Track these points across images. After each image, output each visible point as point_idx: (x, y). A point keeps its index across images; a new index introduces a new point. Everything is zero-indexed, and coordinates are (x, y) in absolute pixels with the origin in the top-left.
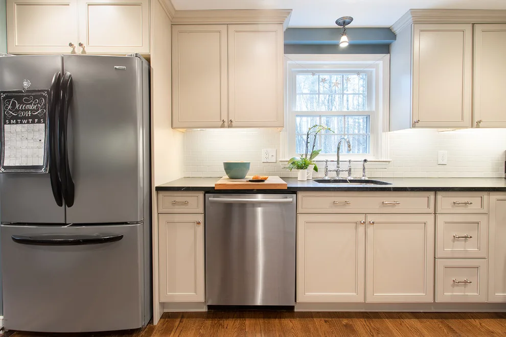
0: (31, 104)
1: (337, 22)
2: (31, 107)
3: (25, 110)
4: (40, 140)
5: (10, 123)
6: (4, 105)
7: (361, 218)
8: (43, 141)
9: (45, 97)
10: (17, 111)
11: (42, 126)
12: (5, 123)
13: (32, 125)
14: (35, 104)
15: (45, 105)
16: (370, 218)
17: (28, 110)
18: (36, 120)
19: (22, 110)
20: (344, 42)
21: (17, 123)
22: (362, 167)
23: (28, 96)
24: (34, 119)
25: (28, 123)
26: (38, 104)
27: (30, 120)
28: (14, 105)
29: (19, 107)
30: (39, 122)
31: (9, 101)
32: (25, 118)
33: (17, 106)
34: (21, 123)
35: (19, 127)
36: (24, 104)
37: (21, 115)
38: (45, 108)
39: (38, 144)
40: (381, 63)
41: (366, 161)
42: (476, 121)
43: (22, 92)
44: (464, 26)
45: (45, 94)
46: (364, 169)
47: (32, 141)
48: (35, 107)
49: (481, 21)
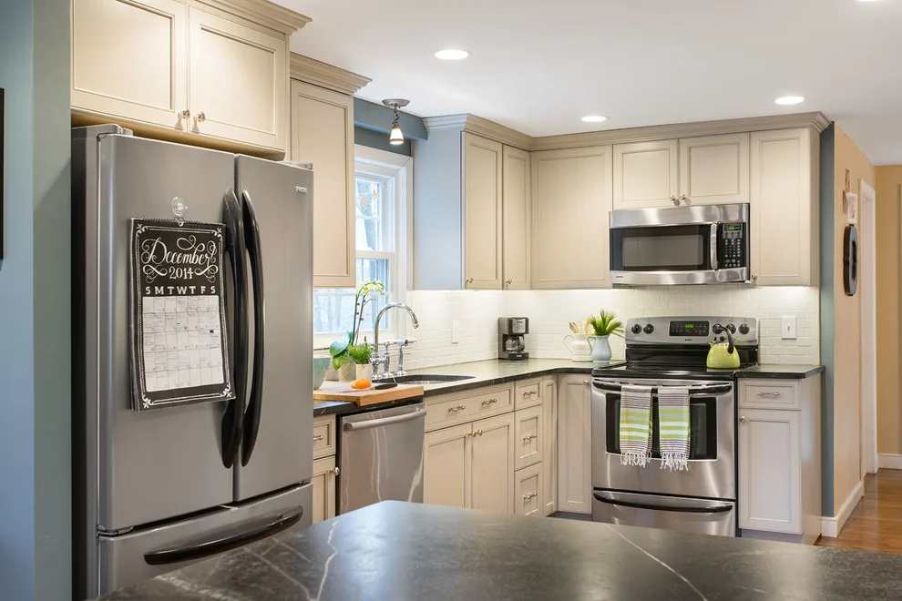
0: (191, 252)
1: (385, 102)
2: (191, 259)
3: (183, 266)
4: (212, 331)
5: (153, 294)
6: (141, 251)
7: (467, 430)
8: (218, 332)
9: (216, 240)
10: (166, 266)
11: (213, 301)
12: (144, 294)
13: (195, 298)
14: (199, 254)
15: (216, 256)
16: (477, 427)
17: (187, 265)
18: (203, 288)
19: (176, 266)
20: (397, 137)
21: (167, 293)
22: (397, 352)
23: (187, 235)
24: (199, 285)
25: (188, 293)
26: (204, 253)
27: (193, 288)
28: (159, 252)
29: (170, 259)
30: (208, 293)
31: (151, 243)
32: (181, 282)
33: (166, 255)
34: (175, 293)
35: (170, 303)
36: (179, 251)
37: (174, 275)
38: (217, 264)
39: (208, 339)
41: (406, 342)
42: (506, 280)
43: (176, 225)
44: (498, 147)
45: (218, 233)
46: (401, 357)
47: (196, 333)
48: (199, 260)
49: (506, 141)
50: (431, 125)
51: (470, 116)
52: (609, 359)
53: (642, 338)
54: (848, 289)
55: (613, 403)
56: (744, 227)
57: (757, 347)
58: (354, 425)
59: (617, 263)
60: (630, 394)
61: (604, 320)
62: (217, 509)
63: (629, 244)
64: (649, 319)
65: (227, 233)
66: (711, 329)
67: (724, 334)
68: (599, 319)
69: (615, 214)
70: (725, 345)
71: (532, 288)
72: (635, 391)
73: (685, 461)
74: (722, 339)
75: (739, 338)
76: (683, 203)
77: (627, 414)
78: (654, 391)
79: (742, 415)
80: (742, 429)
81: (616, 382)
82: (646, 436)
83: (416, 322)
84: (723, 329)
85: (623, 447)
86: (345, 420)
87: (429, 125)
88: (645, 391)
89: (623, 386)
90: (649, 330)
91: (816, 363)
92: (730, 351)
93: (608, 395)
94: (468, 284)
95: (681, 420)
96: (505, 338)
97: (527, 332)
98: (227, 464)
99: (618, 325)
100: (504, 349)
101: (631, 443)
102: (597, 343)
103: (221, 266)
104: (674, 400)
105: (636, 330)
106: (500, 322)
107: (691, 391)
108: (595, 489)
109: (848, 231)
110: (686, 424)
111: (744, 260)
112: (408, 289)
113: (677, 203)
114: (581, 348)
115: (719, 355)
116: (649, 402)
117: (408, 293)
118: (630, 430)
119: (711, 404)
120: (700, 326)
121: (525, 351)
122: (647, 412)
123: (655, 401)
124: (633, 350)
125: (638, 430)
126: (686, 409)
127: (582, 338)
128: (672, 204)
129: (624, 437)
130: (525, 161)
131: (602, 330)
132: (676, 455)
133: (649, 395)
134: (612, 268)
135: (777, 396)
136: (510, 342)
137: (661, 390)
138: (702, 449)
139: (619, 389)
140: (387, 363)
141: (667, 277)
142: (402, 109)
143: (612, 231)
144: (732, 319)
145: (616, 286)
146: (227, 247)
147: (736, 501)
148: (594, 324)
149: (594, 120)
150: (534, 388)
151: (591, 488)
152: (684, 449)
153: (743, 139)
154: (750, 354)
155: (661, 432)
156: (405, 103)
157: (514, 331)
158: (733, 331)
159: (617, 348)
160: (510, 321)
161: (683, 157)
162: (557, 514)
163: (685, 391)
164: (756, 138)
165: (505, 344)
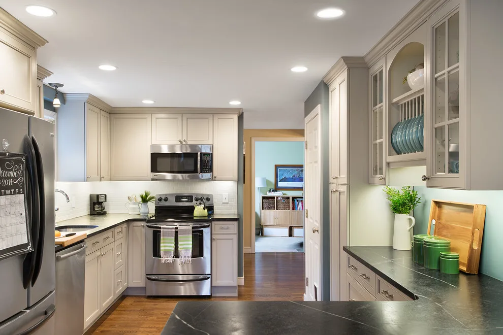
0: (11, 170)
1: (50, 84)
2: (12, 174)
3: (8, 178)
4: (21, 214)
8: (24, 214)
9: (22, 163)
10: (1, 179)
11: (21, 197)
13: (14, 196)
14: (15, 171)
15: (22, 172)
17: (10, 178)
18: (17, 190)
19: (5, 178)
21: (1, 194)
23: (10, 161)
24: (15, 189)
25: (11, 194)
26: (17, 170)
27: (13, 190)
29: (3, 174)
30: (19, 193)
32: (7, 188)
34: (5, 194)
35: (3, 200)
36: (6, 170)
37: (4, 184)
38: (23, 176)
39: (20, 219)
42: (101, 177)
43: (5, 155)
44: (98, 110)
45: (23, 159)
47: (14, 216)
48: (15, 174)
49: (102, 108)
50: (68, 97)
51: (90, 95)
52: (148, 213)
53: (163, 203)
55: (157, 234)
56: (211, 155)
57: (213, 207)
58: (61, 257)
59: (154, 169)
60: (165, 230)
61: (146, 195)
62: (20, 313)
63: (159, 161)
64: (166, 194)
65: (27, 159)
66: (194, 199)
68: (144, 194)
69: (153, 146)
70: (202, 206)
71: (111, 180)
72: (168, 226)
73: (190, 259)
74: (200, 204)
75: (208, 204)
76: (184, 143)
77: (164, 239)
78: (176, 228)
79: (213, 237)
80: (213, 243)
81: (158, 224)
82: (172, 249)
83: (68, 199)
84: (200, 199)
85: (162, 255)
86: (57, 254)
87: (67, 97)
88: (172, 228)
89: (162, 226)
90: (166, 200)
92: (204, 209)
93: (154, 231)
94: (87, 179)
95: (189, 241)
96: (94, 204)
97: (106, 201)
98: (25, 288)
99: (153, 198)
100: (94, 209)
101: (166, 252)
102: (142, 206)
103: (25, 178)
104: (185, 232)
105: (160, 200)
106: (91, 197)
107: (193, 228)
108: (147, 275)
110: (191, 243)
111: (211, 170)
113: (182, 143)
114: (134, 208)
115: (199, 211)
116: (174, 234)
118: (165, 246)
119: (201, 233)
120: (190, 198)
121: (104, 210)
122: (173, 238)
123: (177, 233)
124: (159, 209)
125: (169, 246)
126: (191, 236)
127: (134, 204)
128: (179, 143)
129: (163, 250)
130: (107, 118)
131: (145, 200)
132: (186, 257)
133: (174, 230)
134: (151, 172)
135: (228, 228)
136: (97, 206)
137: (179, 228)
138: (197, 253)
139: (160, 228)
141: (169, 176)
142: (59, 89)
143: (151, 154)
144: (203, 194)
145: (153, 180)
146: (28, 167)
147: (211, 275)
148: (142, 197)
149: (148, 102)
150: (121, 229)
151: (145, 275)
152: (190, 254)
153: (211, 117)
154: (210, 209)
155: (180, 247)
156: (61, 85)
157: (100, 201)
159: (151, 208)
160: (98, 196)
161: (185, 122)
162: (128, 288)
163: (190, 227)
164: (216, 117)
165: (94, 207)
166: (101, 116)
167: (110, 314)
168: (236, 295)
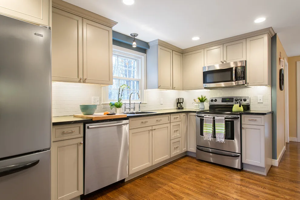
1: (131, 35)
7: (150, 128)
16: (154, 128)
20: (134, 44)
40: (143, 57)
41: (141, 103)
42: (174, 87)
44: (171, 51)
46: (140, 107)
49: (174, 49)
50: (150, 44)
51: (159, 40)
52: (204, 109)
53: (214, 103)
54: (281, 88)
55: (202, 121)
56: (244, 68)
57: (249, 105)
58: (90, 127)
60: (207, 119)
61: (202, 98)
63: (209, 76)
64: (215, 98)
66: (234, 100)
67: (238, 101)
68: (201, 98)
69: (205, 67)
70: (238, 105)
71: (183, 90)
72: (208, 117)
73: (223, 140)
74: (237, 103)
75: (244, 103)
76: (224, 63)
77: (205, 124)
78: (214, 118)
79: (243, 126)
80: (243, 131)
81: (203, 115)
82: (211, 131)
84: (238, 100)
85: (204, 134)
86: (87, 125)
88: (211, 118)
89: (205, 116)
90: (216, 101)
91: (270, 110)
92: (240, 106)
93: (200, 119)
94: (159, 87)
95: (223, 127)
96: (178, 103)
97: (183, 102)
99: (206, 99)
101: (207, 133)
102: (200, 104)
104: (220, 121)
105: (212, 101)
107: (225, 118)
109: (281, 70)
110: (224, 128)
111: (244, 78)
112: (144, 89)
113: (223, 63)
114: (196, 106)
115: (236, 108)
116: (212, 121)
117: (144, 90)
118: (206, 129)
119: (232, 123)
120: (231, 99)
121: (183, 107)
122: (212, 124)
123: (214, 121)
124: (211, 107)
125: (210, 130)
126: (224, 124)
127: (197, 103)
128: (221, 63)
129: (205, 131)
130: (180, 56)
131: (202, 101)
132: (221, 137)
133: (212, 119)
134: (204, 83)
136: (179, 104)
137: (216, 118)
138: (229, 136)
139: (203, 117)
140: (134, 108)
143: (203, 72)
144: (241, 97)
145: (205, 88)
147: (241, 154)
148: (199, 99)
149: (196, 39)
150: (178, 116)
151: (196, 146)
152: (223, 136)
153: (244, 41)
154: (247, 107)
155: (216, 131)
157: (180, 102)
158: (241, 100)
159: (206, 106)
160: (178, 99)
161: (225, 49)
162: (187, 152)
163: (223, 118)
164: (248, 40)
165: (177, 105)
166: (174, 54)
167: (166, 166)
168: (265, 174)
